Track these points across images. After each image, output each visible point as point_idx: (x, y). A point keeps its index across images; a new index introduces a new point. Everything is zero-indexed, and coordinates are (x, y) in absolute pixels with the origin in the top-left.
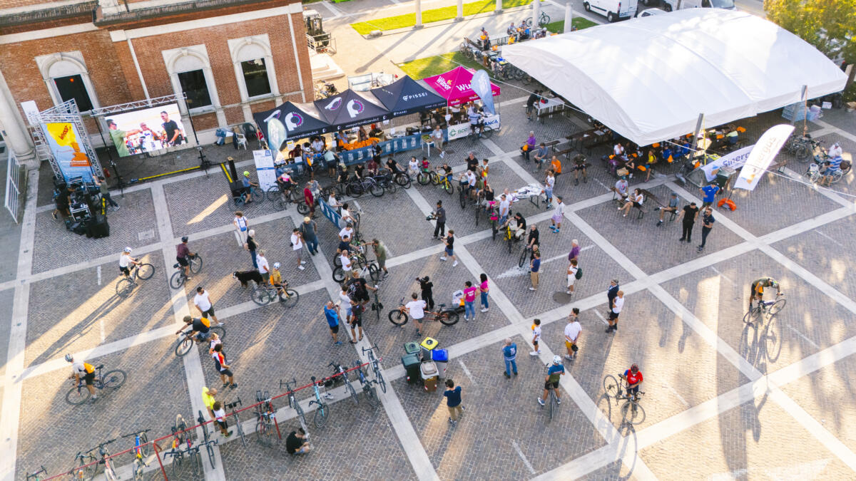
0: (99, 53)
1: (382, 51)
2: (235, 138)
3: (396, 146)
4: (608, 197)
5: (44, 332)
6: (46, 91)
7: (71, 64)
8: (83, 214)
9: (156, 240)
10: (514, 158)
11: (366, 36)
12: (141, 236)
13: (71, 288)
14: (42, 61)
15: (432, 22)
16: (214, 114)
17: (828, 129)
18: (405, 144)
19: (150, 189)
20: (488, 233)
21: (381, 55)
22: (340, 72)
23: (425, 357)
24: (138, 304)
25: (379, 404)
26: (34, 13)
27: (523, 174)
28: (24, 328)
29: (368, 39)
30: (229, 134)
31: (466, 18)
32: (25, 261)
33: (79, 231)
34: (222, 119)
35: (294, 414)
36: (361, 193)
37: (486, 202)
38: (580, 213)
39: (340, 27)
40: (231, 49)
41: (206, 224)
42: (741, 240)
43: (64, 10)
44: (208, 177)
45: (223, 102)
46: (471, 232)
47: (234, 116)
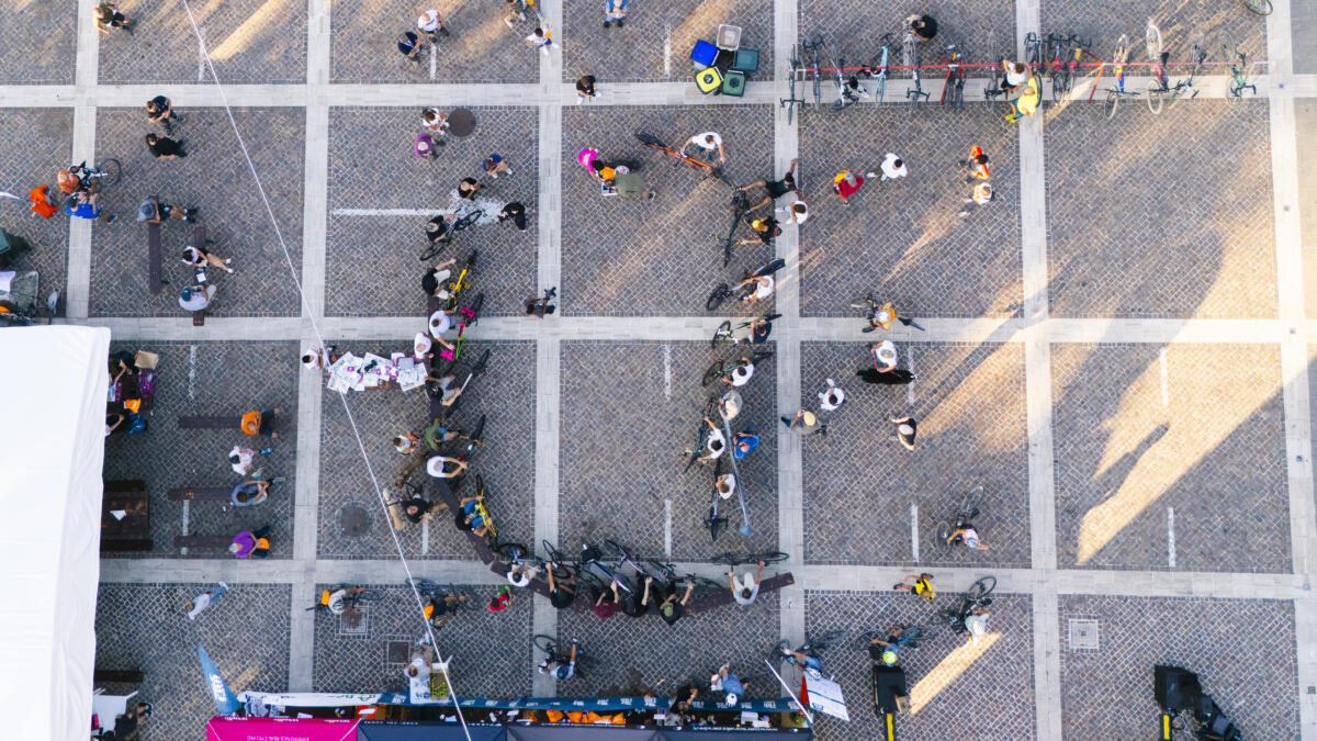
5: (1253, 420)
12: (1094, 636)
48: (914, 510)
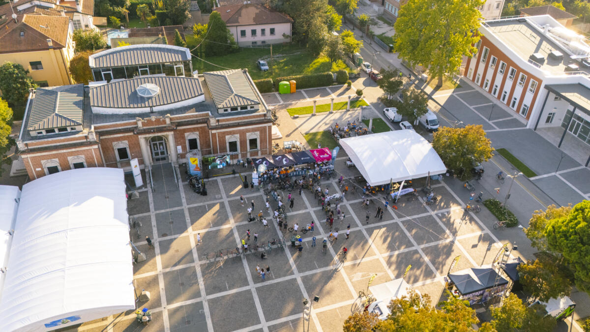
0: (204, 133)
1: (298, 126)
2: (243, 164)
3: (297, 173)
4: (361, 200)
5: (195, 222)
6: (185, 143)
7: (194, 135)
8: (199, 187)
9: (221, 198)
10: (336, 182)
11: (292, 117)
12: (217, 196)
13: (200, 211)
14: (186, 134)
15: (320, 112)
16: (238, 155)
17: (443, 184)
18: (300, 173)
19: (216, 180)
20: (321, 208)
21: (297, 128)
22: (281, 136)
23: (297, 240)
24: (219, 217)
25: (284, 250)
26: (188, 121)
27: (337, 189)
28: (189, 221)
29: (293, 119)
30: (242, 162)
31: (334, 112)
32: (184, 200)
33: (198, 193)
34: (240, 156)
35: (263, 250)
36: (284, 189)
37: (322, 198)
38: (350, 205)
39: (280, 110)
40: (247, 136)
41: (236, 194)
42: (394, 219)
43: (197, 121)
44: (235, 177)
45: (241, 151)
46: (316, 207)
47: (244, 156)
48: (247, 203)
